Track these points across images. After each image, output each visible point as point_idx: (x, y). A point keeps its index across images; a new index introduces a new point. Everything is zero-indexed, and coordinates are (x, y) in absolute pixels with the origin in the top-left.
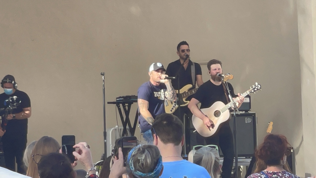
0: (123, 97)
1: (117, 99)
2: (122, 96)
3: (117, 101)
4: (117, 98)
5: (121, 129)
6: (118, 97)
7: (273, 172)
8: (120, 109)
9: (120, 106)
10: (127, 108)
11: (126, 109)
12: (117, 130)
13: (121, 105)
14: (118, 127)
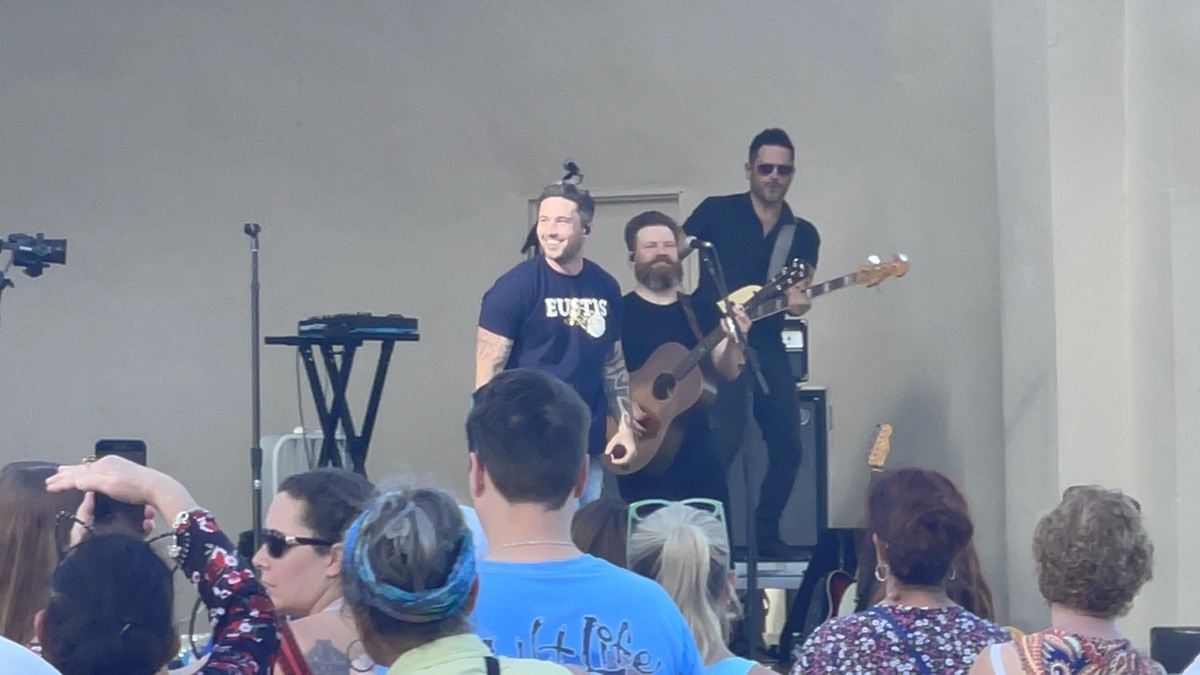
0: (324, 320)
1: (305, 328)
2: (320, 315)
3: (301, 332)
4: (302, 323)
5: (313, 441)
6: (305, 319)
7: (913, 609)
8: (313, 363)
9: (310, 355)
10: (338, 360)
11: (334, 365)
12: (299, 443)
13: (316, 349)
14: (304, 434)
